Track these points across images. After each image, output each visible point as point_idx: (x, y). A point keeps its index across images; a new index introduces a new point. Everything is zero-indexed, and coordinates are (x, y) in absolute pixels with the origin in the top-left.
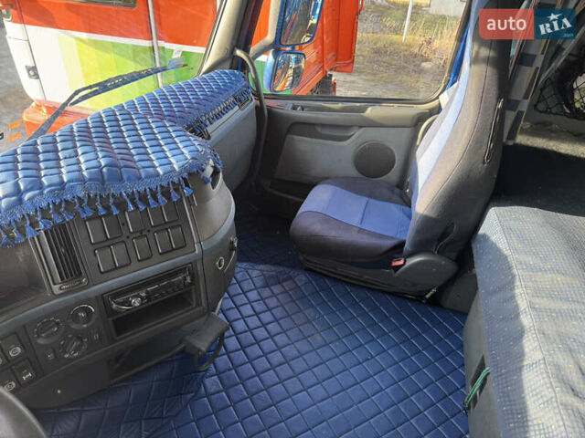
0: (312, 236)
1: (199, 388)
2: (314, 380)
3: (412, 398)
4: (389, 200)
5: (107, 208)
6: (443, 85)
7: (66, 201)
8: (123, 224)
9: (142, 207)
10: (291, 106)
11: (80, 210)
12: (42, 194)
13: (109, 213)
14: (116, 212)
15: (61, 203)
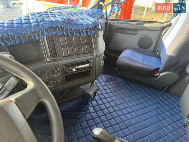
0: (125, 64)
1: (87, 110)
2: (127, 112)
3: (163, 121)
4: (151, 56)
5: (67, 33)
6: (172, 16)
7: (54, 27)
8: (72, 40)
9: (79, 35)
10: (117, 22)
11: (58, 32)
12: (46, 23)
13: (68, 35)
14: (70, 35)
15: (52, 27)
